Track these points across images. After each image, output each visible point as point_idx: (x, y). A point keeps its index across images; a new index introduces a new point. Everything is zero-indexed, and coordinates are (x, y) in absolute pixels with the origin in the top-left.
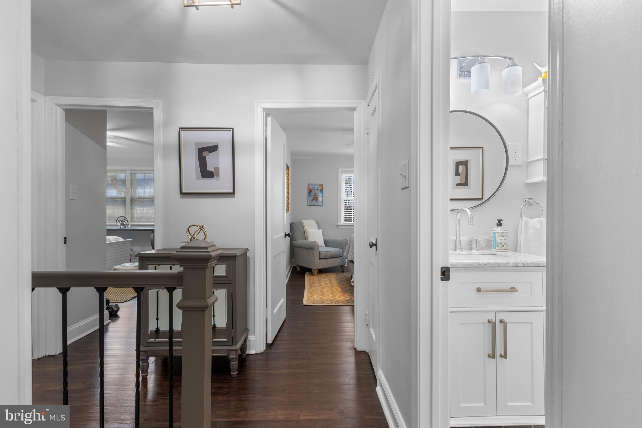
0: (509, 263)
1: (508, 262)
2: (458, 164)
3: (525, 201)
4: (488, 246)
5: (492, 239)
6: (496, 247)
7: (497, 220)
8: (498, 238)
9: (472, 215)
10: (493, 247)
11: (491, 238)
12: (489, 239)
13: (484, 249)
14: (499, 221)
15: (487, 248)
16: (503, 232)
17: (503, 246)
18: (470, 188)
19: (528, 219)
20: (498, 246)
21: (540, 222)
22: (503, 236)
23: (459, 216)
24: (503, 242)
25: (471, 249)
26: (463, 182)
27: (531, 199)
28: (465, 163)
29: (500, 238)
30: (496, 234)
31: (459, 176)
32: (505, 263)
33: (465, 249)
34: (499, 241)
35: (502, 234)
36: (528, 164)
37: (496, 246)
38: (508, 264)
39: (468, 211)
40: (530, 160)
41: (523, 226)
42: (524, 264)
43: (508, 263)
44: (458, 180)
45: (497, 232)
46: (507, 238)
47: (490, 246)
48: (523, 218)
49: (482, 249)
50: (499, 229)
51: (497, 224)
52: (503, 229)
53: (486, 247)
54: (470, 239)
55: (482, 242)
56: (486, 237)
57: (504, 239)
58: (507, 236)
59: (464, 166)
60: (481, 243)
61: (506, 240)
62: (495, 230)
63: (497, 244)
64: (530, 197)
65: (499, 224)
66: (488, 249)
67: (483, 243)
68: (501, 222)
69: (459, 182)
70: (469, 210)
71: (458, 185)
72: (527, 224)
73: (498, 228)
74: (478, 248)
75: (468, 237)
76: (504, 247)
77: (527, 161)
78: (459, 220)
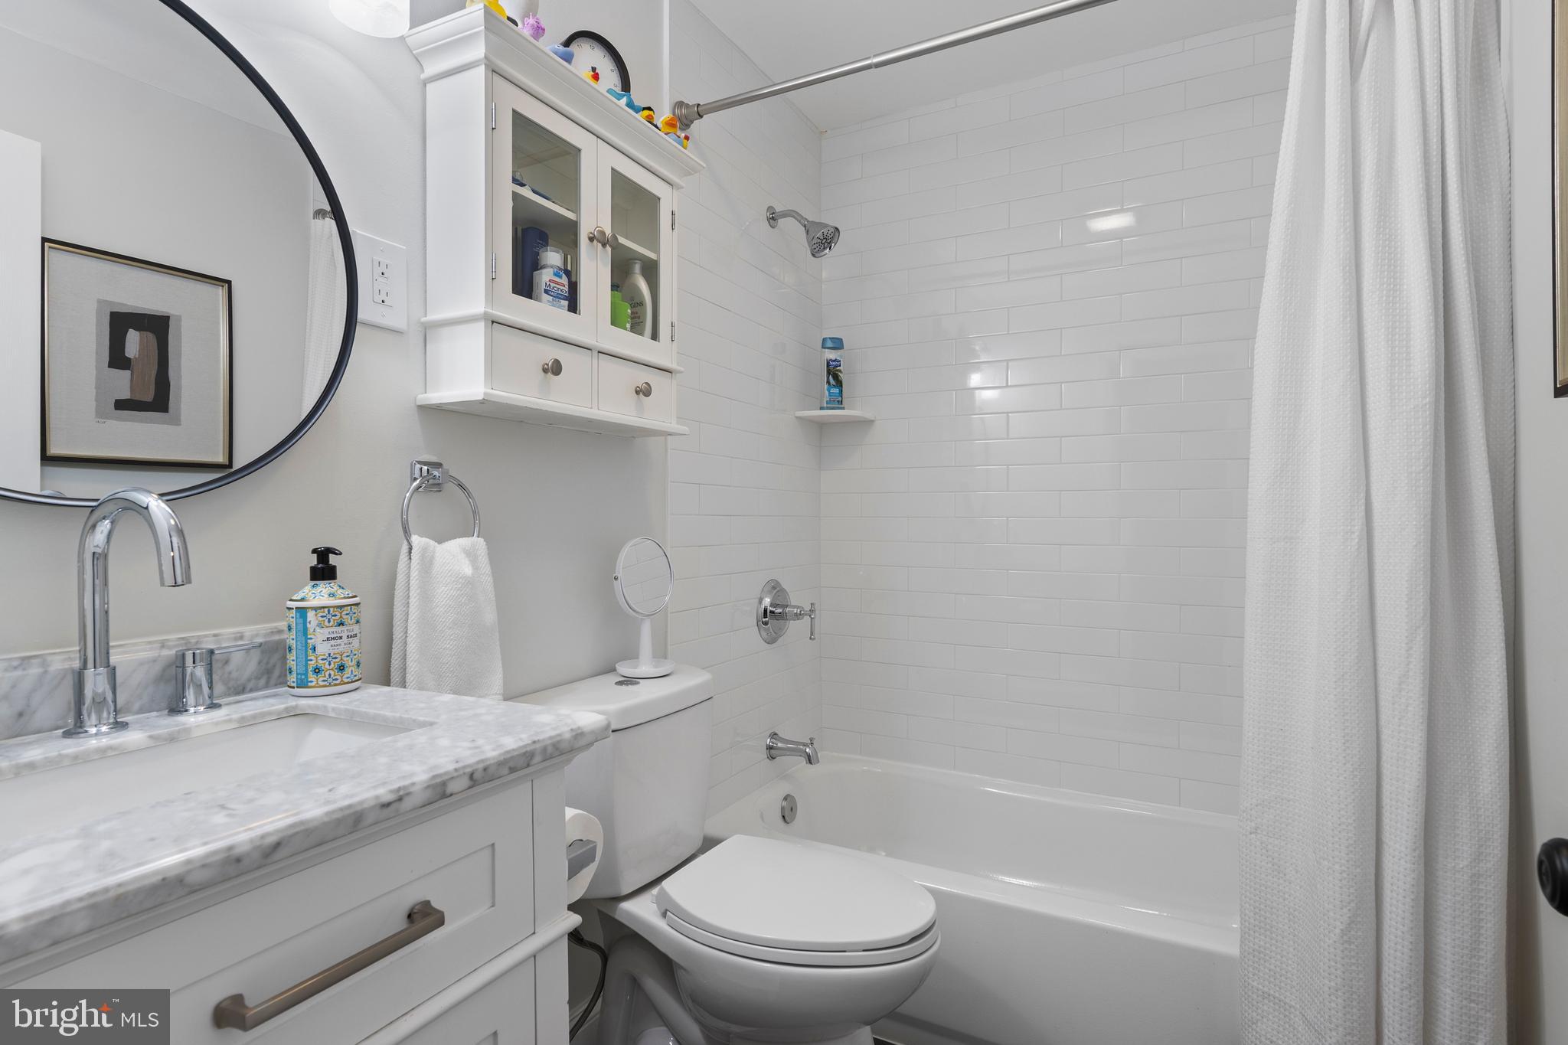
0: (408, 794)
1: (405, 787)
2: (121, 323)
3: (417, 474)
4: (269, 672)
5: (291, 639)
6: (312, 677)
7: (314, 551)
8: (319, 637)
9: (181, 532)
10: (292, 679)
11: (280, 632)
12: (276, 638)
13: (251, 691)
14: (323, 554)
15: (262, 682)
16: (341, 607)
17: (341, 668)
18: (176, 421)
19: (432, 543)
20: (317, 671)
21: (471, 555)
22: (341, 624)
23: (100, 535)
24: (341, 649)
25: (176, 707)
26: (149, 396)
27: (438, 465)
28: (157, 326)
29: (324, 633)
30: (311, 615)
31: (127, 373)
32: (390, 797)
33: (141, 711)
34: (323, 649)
35: (337, 616)
36: (428, 331)
37: (310, 674)
38: (400, 799)
39: (158, 507)
40: (432, 317)
41: (414, 574)
42: (471, 776)
43: (401, 793)
44: (122, 383)
45: (315, 609)
46: (356, 629)
47: (277, 673)
48: (415, 539)
49: (238, 693)
50: (321, 595)
51: (313, 570)
52: (341, 590)
53: (258, 678)
54: (173, 652)
55: (237, 658)
56: (256, 631)
57: (345, 638)
58: (358, 622)
59: (151, 337)
60: (231, 667)
61: (355, 642)
62: (302, 600)
63: (312, 664)
64: (434, 459)
65: (323, 570)
66: (267, 686)
67: (242, 665)
68: (333, 560)
69: (126, 395)
70: (163, 505)
71: (121, 405)
72: (427, 564)
73: (319, 589)
74: (219, 688)
75: (163, 645)
76: (347, 673)
77: (423, 319)
78: (100, 559)
